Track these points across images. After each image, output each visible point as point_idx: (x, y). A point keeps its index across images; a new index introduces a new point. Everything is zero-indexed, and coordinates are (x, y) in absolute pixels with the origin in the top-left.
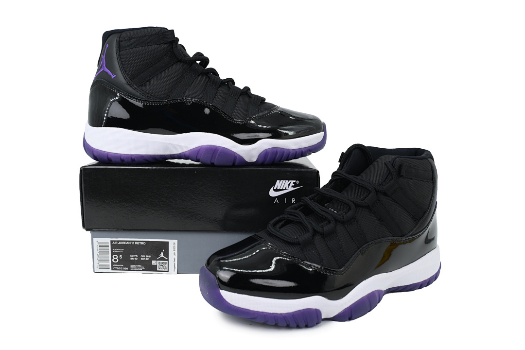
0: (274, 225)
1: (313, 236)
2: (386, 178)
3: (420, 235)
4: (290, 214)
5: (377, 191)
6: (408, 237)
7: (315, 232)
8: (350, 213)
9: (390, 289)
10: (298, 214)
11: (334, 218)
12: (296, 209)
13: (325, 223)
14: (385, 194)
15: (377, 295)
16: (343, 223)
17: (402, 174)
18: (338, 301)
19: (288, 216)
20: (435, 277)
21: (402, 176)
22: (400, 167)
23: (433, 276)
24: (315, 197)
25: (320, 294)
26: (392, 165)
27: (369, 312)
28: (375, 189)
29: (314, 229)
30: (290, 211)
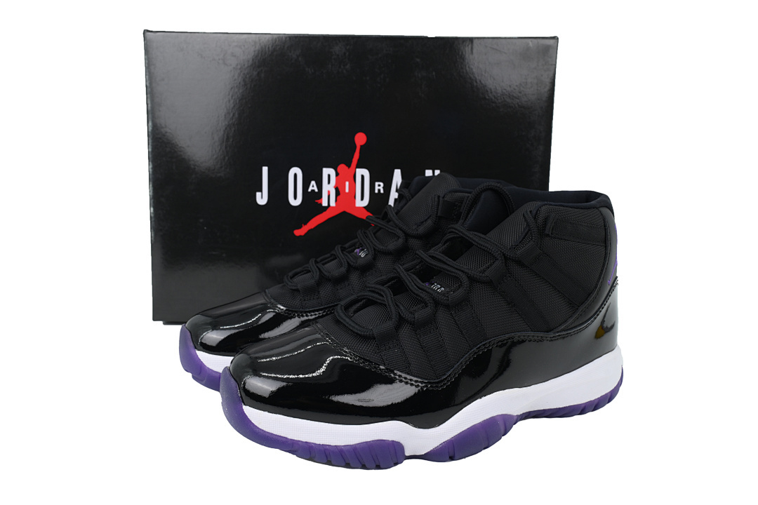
0: (347, 308)
1: (398, 327)
2: (524, 238)
3: (581, 330)
4: (373, 292)
5: (506, 258)
6: (558, 332)
7: (401, 321)
8: (460, 292)
9: (530, 412)
10: (384, 292)
11: (434, 300)
12: (383, 283)
13: (419, 306)
14: (519, 263)
15: (501, 423)
16: (447, 307)
17: (547, 232)
18: (430, 430)
19: (370, 294)
20: (609, 397)
21: (548, 235)
22: (546, 220)
23: (606, 394)
24: (417, 265)
25: (400, 418)
26: (535, 218)
27: (485, 448)
28: (504, 255)
29: (400, 315)
30: (373, 286)
